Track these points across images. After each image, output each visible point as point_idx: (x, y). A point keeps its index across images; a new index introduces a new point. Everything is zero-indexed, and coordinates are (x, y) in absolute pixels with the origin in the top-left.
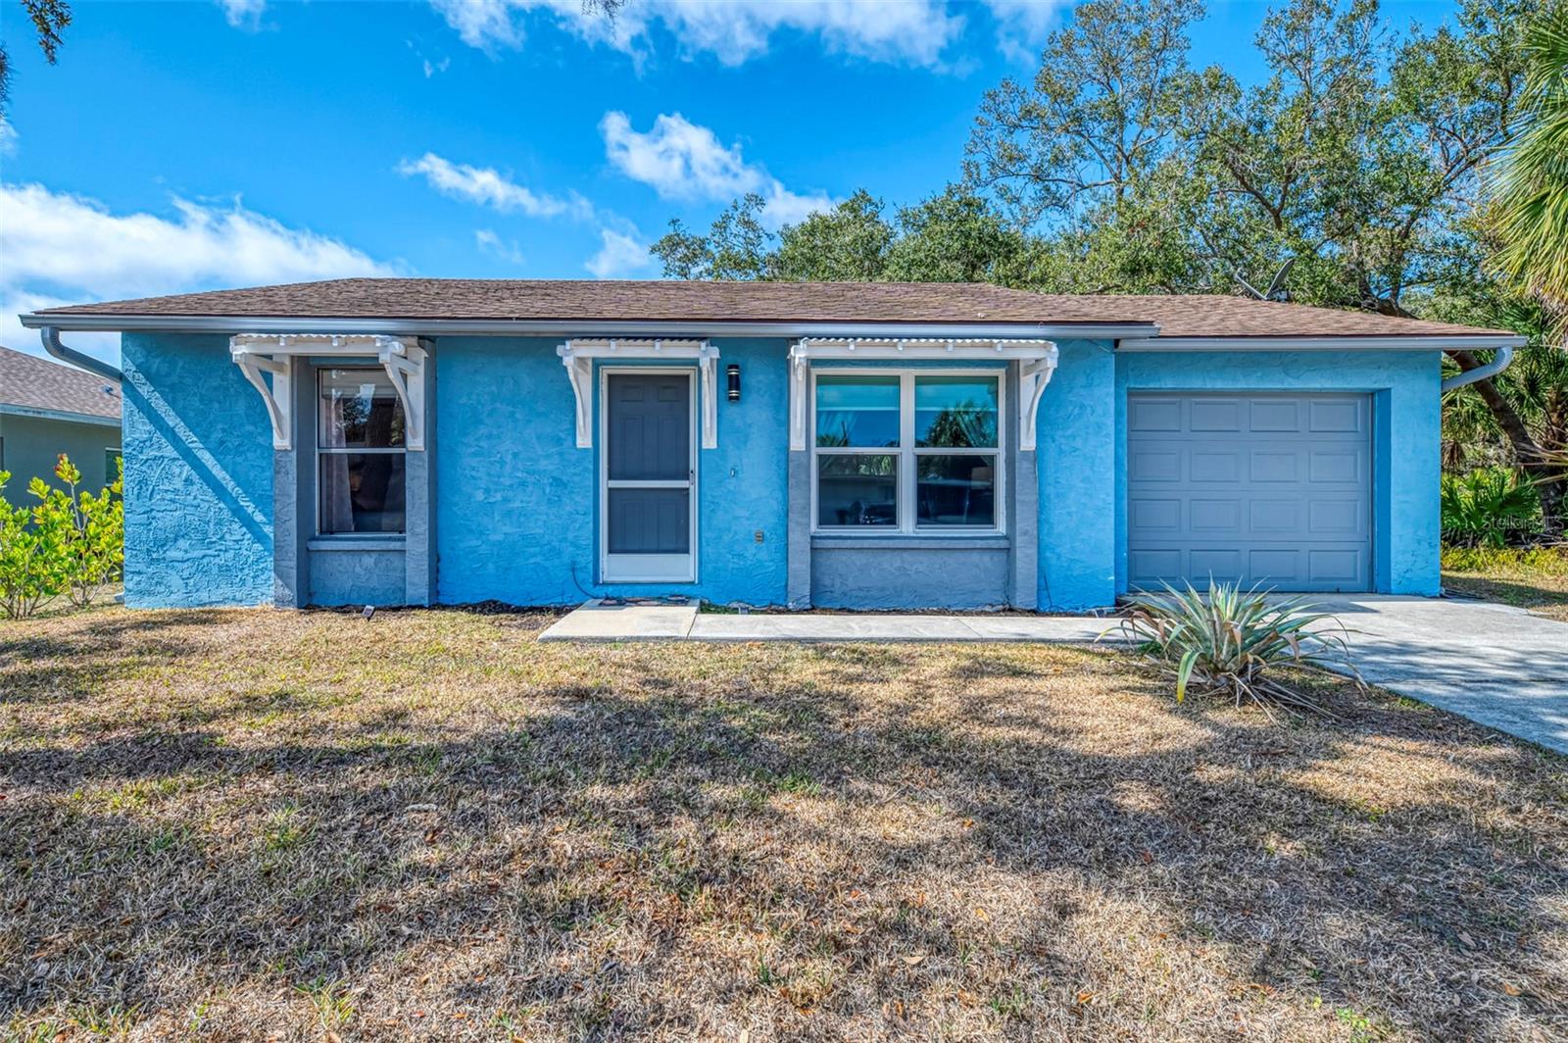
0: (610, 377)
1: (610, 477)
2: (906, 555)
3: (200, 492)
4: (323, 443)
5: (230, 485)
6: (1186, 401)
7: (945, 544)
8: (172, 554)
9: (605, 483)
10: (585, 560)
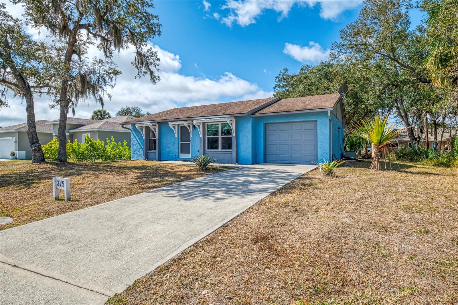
0: (181, 126)
3: (138, 145)
4: (150, 137)
6: (278, 125)
8: (135, 153)
9: (180, 143)
10: (177, 154)
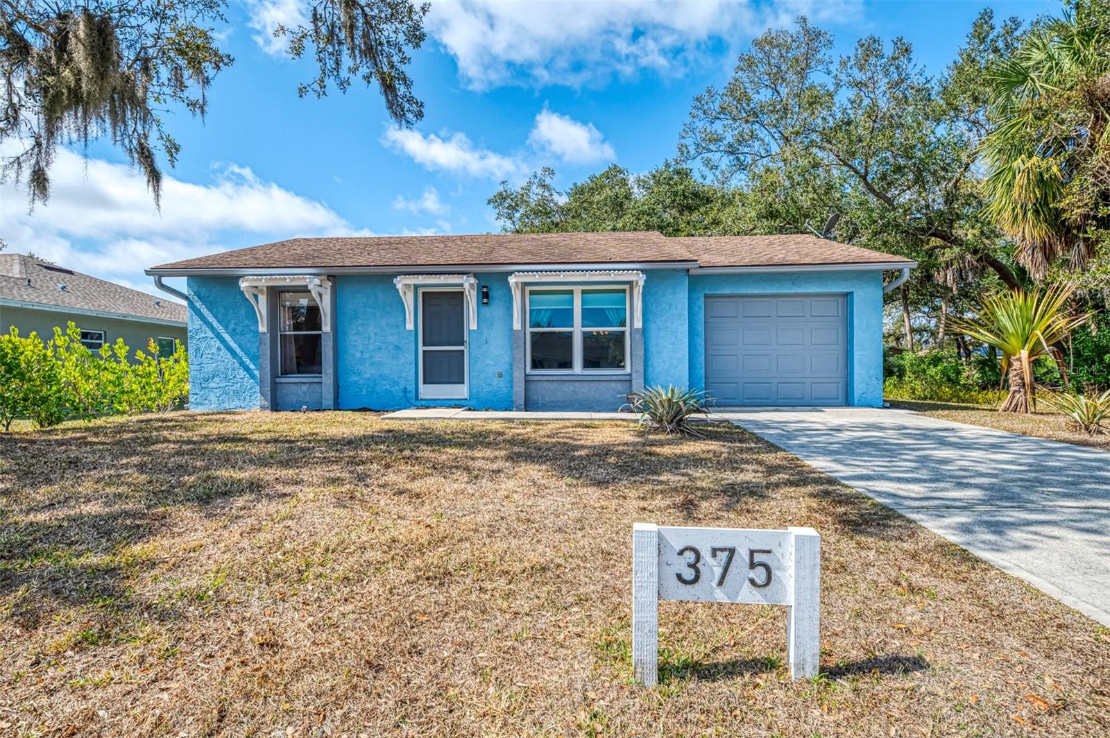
0: (423, 293)
1: (424, 345)
2: (576, 384)
3: (224, 353)
4: (282, 330)
5: (238, 351)
6: (741, 300)
7: (596, 378)
8: (212, 385)
9: (421, 348)
10: (411, 387)
